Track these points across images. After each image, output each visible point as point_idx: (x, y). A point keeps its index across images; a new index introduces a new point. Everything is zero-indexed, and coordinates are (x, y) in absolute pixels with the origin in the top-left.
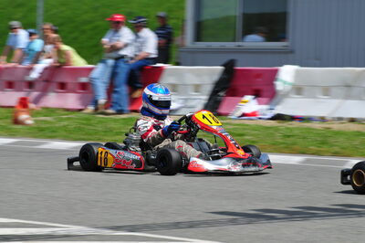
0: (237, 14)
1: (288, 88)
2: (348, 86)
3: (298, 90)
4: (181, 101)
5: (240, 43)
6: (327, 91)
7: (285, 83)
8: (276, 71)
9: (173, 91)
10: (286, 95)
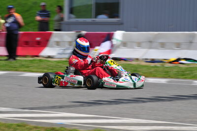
0: (92, 3)
1: (119, 43)
2: (151, 42)
3: (124, 44)
4: (62, 51)
5: (94, 19)
6: (139, 45)
7: (117, 40)
8: (113, 34)
9: (57, 45)
10: (118, 47)
